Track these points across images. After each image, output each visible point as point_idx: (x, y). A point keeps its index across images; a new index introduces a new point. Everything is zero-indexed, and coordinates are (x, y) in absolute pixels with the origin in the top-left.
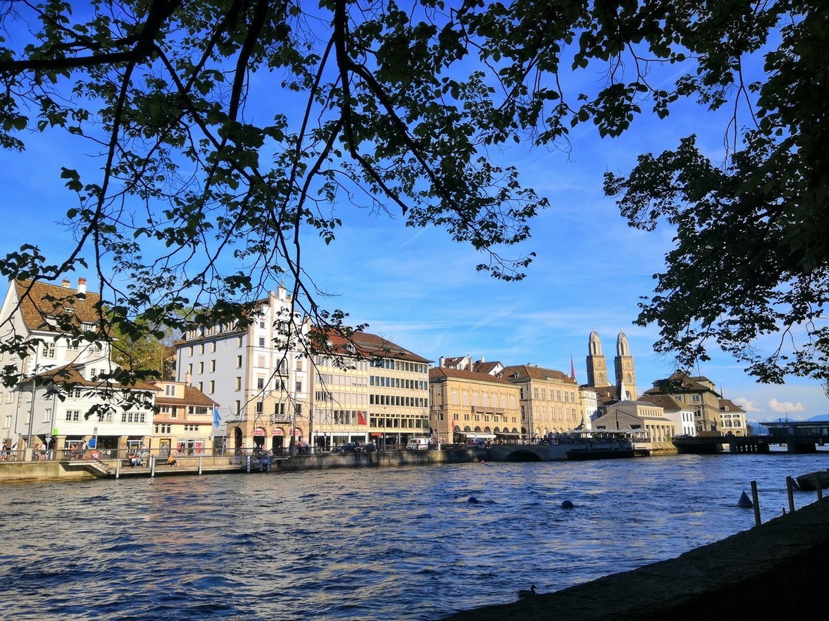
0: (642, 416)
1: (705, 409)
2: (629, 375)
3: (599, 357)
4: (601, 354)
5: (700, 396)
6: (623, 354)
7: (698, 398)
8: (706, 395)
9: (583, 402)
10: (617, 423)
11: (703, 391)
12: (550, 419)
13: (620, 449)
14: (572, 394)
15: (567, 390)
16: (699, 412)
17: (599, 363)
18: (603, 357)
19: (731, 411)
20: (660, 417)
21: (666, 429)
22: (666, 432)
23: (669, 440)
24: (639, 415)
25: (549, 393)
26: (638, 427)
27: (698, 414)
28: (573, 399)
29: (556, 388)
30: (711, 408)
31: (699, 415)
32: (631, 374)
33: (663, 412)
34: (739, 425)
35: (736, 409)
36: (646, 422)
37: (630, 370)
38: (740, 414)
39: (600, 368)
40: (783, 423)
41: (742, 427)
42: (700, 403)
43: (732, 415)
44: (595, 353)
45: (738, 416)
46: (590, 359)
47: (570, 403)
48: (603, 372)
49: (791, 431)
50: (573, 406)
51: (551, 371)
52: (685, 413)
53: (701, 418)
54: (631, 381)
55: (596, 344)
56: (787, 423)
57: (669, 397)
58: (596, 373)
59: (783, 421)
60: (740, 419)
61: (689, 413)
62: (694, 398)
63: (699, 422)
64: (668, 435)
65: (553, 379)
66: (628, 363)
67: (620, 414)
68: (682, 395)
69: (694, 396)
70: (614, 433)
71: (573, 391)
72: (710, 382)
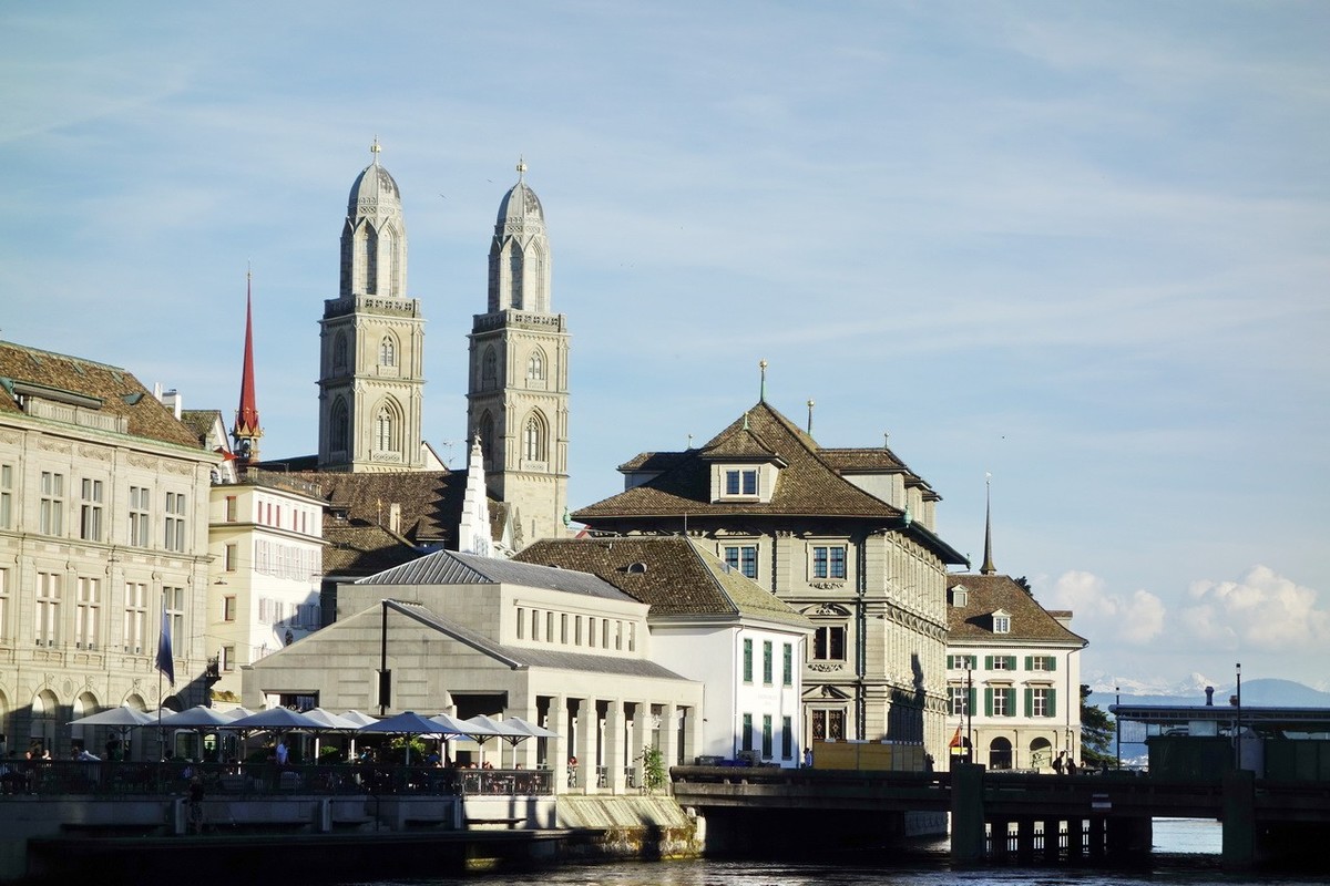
0: (527, 643)
1: (871, 621)
2: (539, 420)
3: (389, 308)
4: (403, 297)
5: (852, 550)
6: (518, 304)
7: (840, 560)
8: (884, 549)
9: (240, 553)
10: (385, 677)
11: (866, 523)
12: (26, 641)
13: (368, 829)
14: (174, 500)
15: (143, 478)
16: (838, 634)
17: (390, 342)
18: (411, 310)
19: (1019, 635)
20: (625, 654)
21: (649, 722)
22: (648, 740)
23: (655, 782)
24: (507, 638)
25: (34, 487)
26: (492, 703)
27: (829, 644)
28: (174, 528)
29: (75, 465)
30: (901, 615)
31: (839, 653)
32: (551, 415)
33: (642, 625)
34: (1049, 711)
35: (1044, 627)
36: (541, 681)
37: (546, 395)
38: (1060, 656)
39: (389, 371)
40: (1221, 712)
41: (1059, 720)
42: (848, 588)
43: (1021, 655)
44: (372, 288)
45: (1049, 664)
46: (339, 318)
47: (151, 554)
48: (402, 393)
49: (1249, 757)
50: (174, 573)
51: (65, 367)
52: (758, 639)
53: (847, 670)
54: (542, 454)
55: (384, 239)
56: (1236, 714)
57: (687, 548)
58: (367, 397)
59: (1222, 701)
60: (1057, 678)
61: (778, 641)
62: (821, 560)
63: (831, 689)
64: (653, 758)
65: (66, 412)
66: (540, 355)
67: (405, 631)
68: (764, 542)
69: (822, 551)
70: (352, 733)
71: (179, 483)
72: (913, 482)
